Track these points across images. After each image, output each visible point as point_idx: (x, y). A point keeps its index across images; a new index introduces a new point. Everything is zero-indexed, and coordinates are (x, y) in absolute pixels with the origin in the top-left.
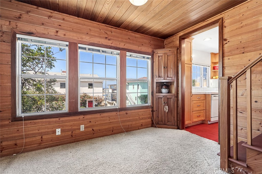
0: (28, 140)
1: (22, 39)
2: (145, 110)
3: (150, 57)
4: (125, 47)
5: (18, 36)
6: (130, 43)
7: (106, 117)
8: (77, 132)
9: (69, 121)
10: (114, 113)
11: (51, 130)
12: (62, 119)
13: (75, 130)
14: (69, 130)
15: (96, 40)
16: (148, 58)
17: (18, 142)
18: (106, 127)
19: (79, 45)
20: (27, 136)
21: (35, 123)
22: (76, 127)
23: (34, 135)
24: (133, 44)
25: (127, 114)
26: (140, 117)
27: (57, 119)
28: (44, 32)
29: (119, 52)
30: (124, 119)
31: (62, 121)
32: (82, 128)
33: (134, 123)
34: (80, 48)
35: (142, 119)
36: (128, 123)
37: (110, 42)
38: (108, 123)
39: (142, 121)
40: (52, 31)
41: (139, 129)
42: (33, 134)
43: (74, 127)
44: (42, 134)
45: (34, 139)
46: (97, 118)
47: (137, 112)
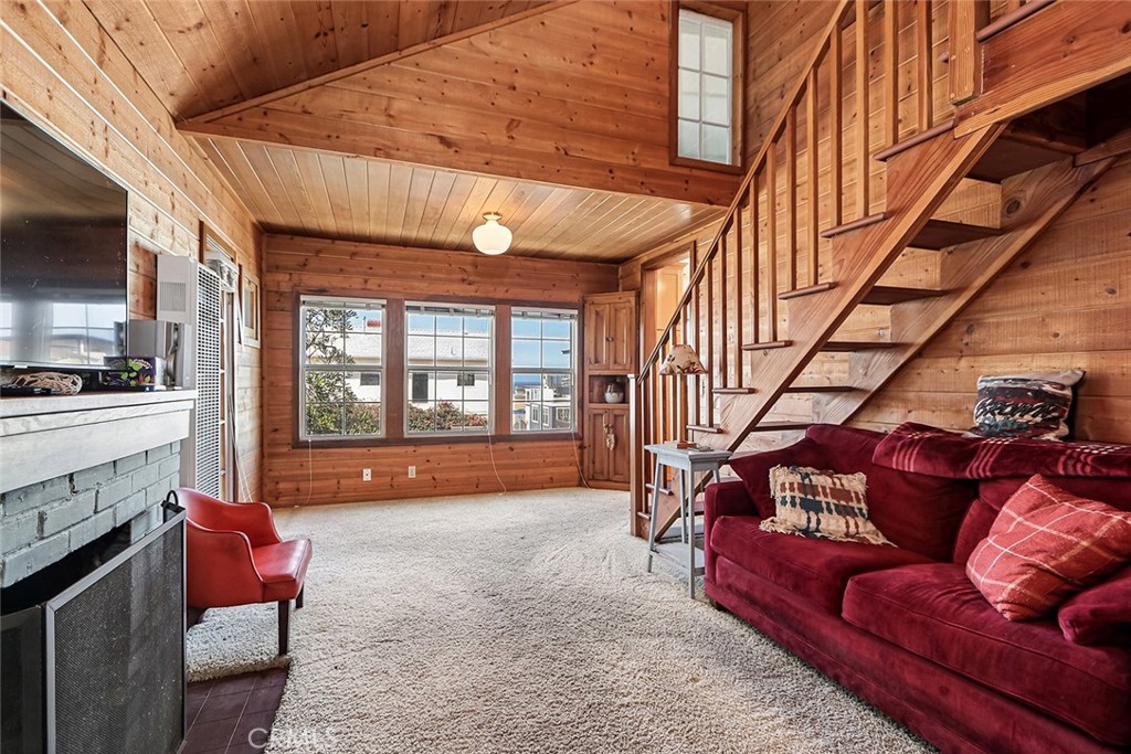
0: (317, 484)
1: (310, 304)
2: (559, 443)
3: (576, 312)
4: (509, 296)
5: (303, 298)
6: (520, 285)
7: (463, 453)
8: (401, 479)
9: (387, 456)
10: (481, 447)
11: (355, 470)
12: (374, 450)
13: (398, 474)
14: (385, 474)
15: (441, 289)
16: (572, 317)
17: (302, 485)
18: (463, 475)
19: (407, 303)
20: (317, 477)
21: (328, 455)
22: (400, 470)
23: (326, 477)
24: (528, 286)
25: (512, 449)
26: (547, 460)
27: (365, 450)
28: (344, 286)
29: (493, 308)
30: (506, 462)
31: (374, 454)
32: (412, 472)
33: (530, 472)
34: (408, 308)
35: (553, 464)
36: (514, 472)
37: (473, 287)
38: (467, 467)
39: (551, 470)
40: (357, 282)
41: (543, 488)
42: (325, 474)
43: (396, 469)
44: (339, 477)
45: (326, 483)
46: (442, 453)
47: (539, 447)
